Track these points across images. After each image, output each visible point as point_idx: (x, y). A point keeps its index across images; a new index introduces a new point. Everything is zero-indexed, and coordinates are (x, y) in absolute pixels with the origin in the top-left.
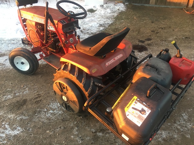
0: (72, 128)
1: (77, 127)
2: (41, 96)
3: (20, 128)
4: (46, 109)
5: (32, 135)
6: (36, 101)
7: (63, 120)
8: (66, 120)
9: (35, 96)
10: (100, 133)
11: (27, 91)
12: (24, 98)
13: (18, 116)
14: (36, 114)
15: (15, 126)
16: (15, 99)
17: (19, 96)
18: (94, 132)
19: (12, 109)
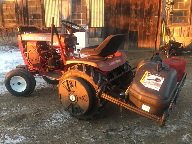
0: (81, 131)
1: (86, 130)
2: (41, 111)
3: (22, 137)
4: (49, 119)
5: (38, 141)
6: (37, 115)
7: (70, 126)
8: (73, 126)
9: (35, 111)
10: (111, 132)
11: (25, 108)
12: (23, 113)
13: (19, 128)
14: (39, 125)
15: (16, 135)
16: (12, 115)
17: (17, 112)
18: (105, 132)
19: (11, 123)
